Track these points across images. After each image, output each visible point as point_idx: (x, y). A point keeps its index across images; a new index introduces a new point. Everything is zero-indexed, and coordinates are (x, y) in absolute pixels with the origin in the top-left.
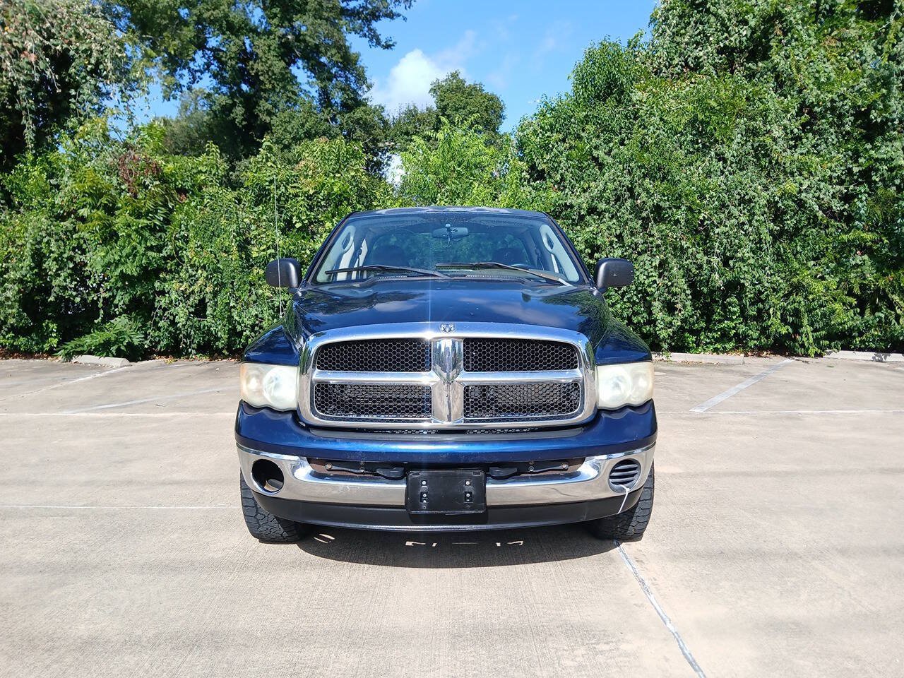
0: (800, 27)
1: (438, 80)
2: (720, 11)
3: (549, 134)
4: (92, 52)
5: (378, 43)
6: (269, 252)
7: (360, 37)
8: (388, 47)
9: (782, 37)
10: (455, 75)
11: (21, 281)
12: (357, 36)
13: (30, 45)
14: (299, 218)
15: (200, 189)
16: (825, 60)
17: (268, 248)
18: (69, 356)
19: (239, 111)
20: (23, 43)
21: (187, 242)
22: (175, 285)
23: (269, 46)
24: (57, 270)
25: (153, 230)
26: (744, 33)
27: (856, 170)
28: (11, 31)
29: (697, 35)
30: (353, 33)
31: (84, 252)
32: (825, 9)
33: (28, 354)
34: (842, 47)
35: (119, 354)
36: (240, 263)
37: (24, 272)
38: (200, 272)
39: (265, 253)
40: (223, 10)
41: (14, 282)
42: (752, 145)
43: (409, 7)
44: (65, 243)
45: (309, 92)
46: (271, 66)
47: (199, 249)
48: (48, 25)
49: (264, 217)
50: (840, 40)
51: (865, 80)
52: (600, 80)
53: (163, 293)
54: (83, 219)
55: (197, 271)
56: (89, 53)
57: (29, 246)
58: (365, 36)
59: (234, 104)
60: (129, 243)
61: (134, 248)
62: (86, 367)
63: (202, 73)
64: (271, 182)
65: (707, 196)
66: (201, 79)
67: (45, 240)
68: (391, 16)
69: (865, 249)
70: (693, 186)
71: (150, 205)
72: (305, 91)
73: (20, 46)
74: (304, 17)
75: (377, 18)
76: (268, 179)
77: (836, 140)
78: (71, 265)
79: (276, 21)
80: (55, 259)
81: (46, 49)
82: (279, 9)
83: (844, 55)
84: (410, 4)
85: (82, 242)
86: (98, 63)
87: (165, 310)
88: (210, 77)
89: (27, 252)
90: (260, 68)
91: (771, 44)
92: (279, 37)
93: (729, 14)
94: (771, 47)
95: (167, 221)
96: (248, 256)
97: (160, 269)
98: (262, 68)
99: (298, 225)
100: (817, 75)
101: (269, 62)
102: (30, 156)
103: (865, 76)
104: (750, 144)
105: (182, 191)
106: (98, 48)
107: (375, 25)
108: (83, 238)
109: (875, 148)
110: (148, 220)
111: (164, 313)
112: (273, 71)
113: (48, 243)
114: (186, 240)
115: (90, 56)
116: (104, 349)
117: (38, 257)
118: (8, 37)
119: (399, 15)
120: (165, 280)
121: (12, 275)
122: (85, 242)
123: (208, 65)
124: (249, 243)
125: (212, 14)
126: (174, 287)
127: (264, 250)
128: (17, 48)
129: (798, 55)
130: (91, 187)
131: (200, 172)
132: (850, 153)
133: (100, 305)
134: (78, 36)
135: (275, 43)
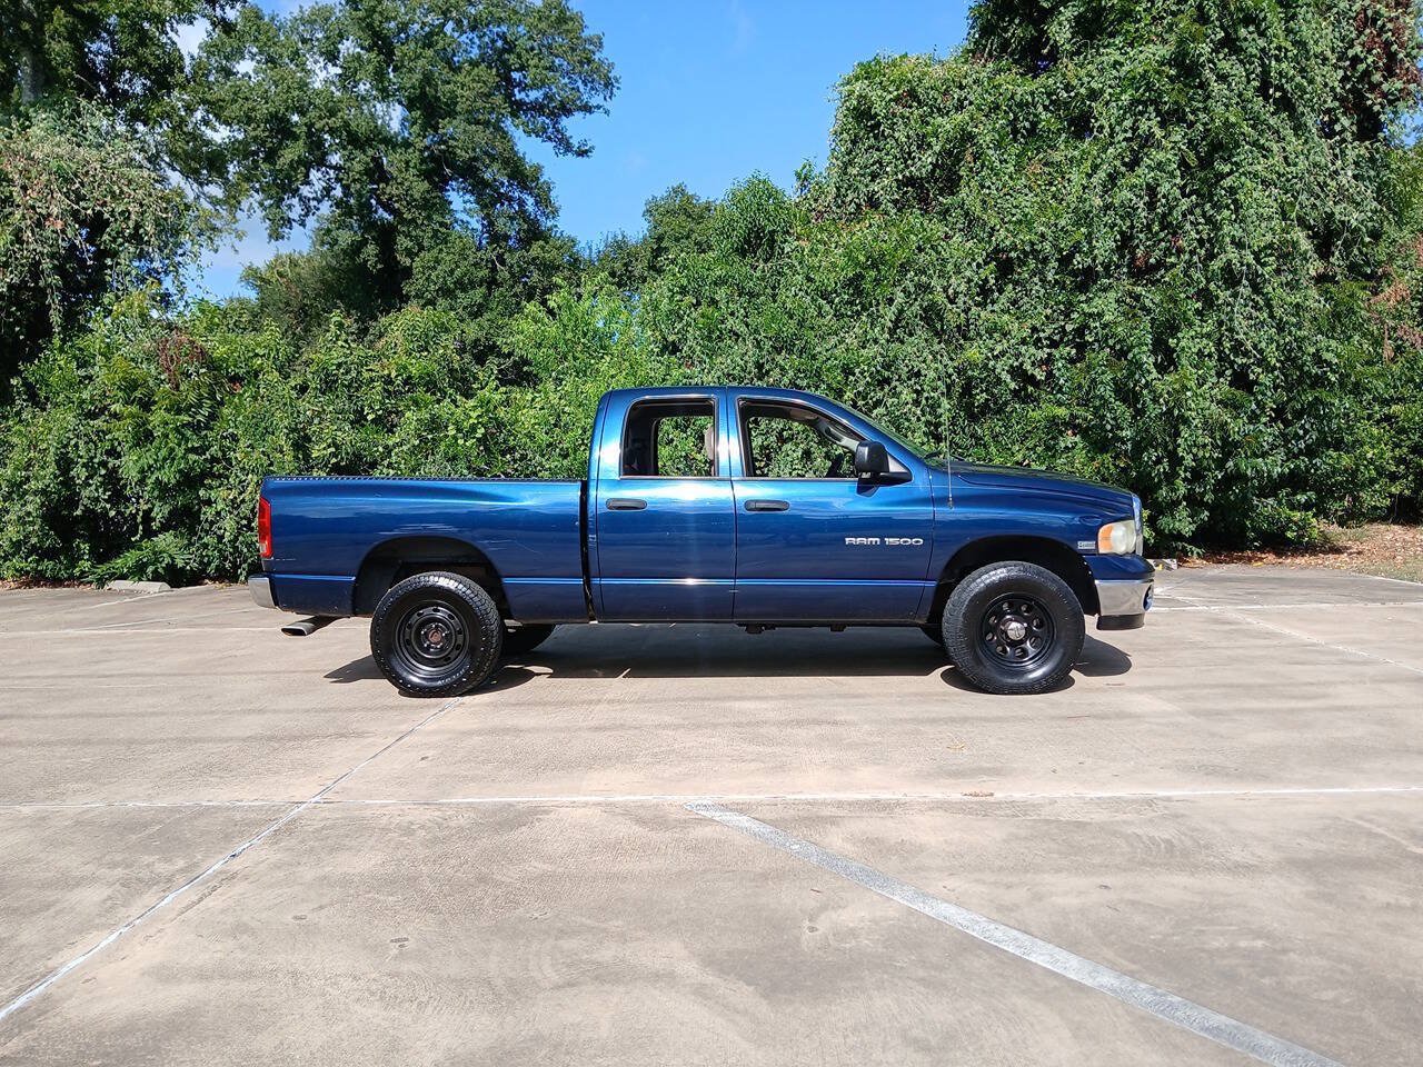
0: (991, 152)
1: (654, 197)
2: (896, 135)
3: (678, 297)
4: (130, 213)
5: (568, 148)
6: (330, 450)
7: (543, 141)
8: (582, 153)
9: (972, 165)
10: (679, 191)
11: (44, 492)
12: (539, 139)
13: (55, 211)
14: (372, 408)
15: (256, 376)
16: (1027, 191)
17: (329, 446)
18: (101, 582)
19: (371, 250)
20: (48, 208)
21: (237, 441)
22: (223, 493)
23: (407, 163)
24: (87, 478)
25: (196, 428)
26: (930, 160)
27: (1069, 328)
28: (34, 195)
29: (872, 165)
30: (533, 135)
31: (119, 456)
32: (1024, 127)
33: (56, 582)
34: (1050, 174)
35: (156, 578)
36: (296, 465)
37: (47, 482)
38: (250, 476)
39: (325, 452)
40: (342, 118)
41: (35, 493)
42: (921, 306)
43: (610, 97)
44: (96, 446)
45: (468, 222)
46: (410, 188)
47: (249, 449)
48: (77, 185)
49: (331, 408)
50: (1046, 165)
51: (1070, 216)
52: (741, 229)
53: (209, 503)
54: (115, 416)
55: (247, 475)
56: (126, 215)
57: (52, 450)
58: (550, 139)
59: (364, 243)
60: (167, 443)
61: (172, 450)
62: (120, 593)
63: (319, 201)
64: (339, 365)
65: (857, 371)
66: (318, 209)
67: (73, 442)
68: (587, 109)
69: (1077, 429)
70: (836, 359)
71: (192, 398)
72: (462, 221)
73: (44, 212)
74: (454, 122)
75: (568, 112)
76: (335, 362)
77: (1043, 291)
78: (103, 472)
79: (416, 128)
80: (84, 465)
81: (75, 214)
82: (419, 113)
83: (1051, 184)
84: (612, 93)
85: (116, 444)
86: (138, 226)
87: (212, 523)
88: (331, 206)
89: (51, 458)
90: (394, 192)
91: (961, 173)
92: (420, 151)
93: (908, 137)
94: (961, 177)
95: (212, 417)
96: (307, 457)
97: (204, 475)
98: (397, 192)
99: (370, 417)
100: (1014, 211)
101: (406, 184)
102: (57, 341)
103: (1070, 210)
104: (917, 303)
105: (235, 379)
106: (137, 209)
107: (565, 122)
108: (117, 439)
109: (1088, 301)
110: (190, 416)
111: (211, 527)
112: (412, 196)
113: (76, 445)
114: (234, 438)
115: (128, 218)
116: (138, 571)
117: (65, 464)
118: (31, 202)
119: (598, 107)
120: (211, 488)
121: (33, 485)
122: (119, 444)
123: (328, 190)
124: (310, 441)
125: (327, 123)
126: (221, 495)
127: (324, 449)
128: (40, 214)
129: (989, 188)
130: (124, 379)
131: (257, 355)
132: (1062, 307)
133: (139, 520)
134: (114, 196)
135: (414, 157)
